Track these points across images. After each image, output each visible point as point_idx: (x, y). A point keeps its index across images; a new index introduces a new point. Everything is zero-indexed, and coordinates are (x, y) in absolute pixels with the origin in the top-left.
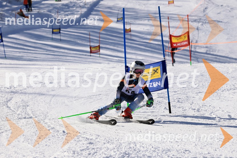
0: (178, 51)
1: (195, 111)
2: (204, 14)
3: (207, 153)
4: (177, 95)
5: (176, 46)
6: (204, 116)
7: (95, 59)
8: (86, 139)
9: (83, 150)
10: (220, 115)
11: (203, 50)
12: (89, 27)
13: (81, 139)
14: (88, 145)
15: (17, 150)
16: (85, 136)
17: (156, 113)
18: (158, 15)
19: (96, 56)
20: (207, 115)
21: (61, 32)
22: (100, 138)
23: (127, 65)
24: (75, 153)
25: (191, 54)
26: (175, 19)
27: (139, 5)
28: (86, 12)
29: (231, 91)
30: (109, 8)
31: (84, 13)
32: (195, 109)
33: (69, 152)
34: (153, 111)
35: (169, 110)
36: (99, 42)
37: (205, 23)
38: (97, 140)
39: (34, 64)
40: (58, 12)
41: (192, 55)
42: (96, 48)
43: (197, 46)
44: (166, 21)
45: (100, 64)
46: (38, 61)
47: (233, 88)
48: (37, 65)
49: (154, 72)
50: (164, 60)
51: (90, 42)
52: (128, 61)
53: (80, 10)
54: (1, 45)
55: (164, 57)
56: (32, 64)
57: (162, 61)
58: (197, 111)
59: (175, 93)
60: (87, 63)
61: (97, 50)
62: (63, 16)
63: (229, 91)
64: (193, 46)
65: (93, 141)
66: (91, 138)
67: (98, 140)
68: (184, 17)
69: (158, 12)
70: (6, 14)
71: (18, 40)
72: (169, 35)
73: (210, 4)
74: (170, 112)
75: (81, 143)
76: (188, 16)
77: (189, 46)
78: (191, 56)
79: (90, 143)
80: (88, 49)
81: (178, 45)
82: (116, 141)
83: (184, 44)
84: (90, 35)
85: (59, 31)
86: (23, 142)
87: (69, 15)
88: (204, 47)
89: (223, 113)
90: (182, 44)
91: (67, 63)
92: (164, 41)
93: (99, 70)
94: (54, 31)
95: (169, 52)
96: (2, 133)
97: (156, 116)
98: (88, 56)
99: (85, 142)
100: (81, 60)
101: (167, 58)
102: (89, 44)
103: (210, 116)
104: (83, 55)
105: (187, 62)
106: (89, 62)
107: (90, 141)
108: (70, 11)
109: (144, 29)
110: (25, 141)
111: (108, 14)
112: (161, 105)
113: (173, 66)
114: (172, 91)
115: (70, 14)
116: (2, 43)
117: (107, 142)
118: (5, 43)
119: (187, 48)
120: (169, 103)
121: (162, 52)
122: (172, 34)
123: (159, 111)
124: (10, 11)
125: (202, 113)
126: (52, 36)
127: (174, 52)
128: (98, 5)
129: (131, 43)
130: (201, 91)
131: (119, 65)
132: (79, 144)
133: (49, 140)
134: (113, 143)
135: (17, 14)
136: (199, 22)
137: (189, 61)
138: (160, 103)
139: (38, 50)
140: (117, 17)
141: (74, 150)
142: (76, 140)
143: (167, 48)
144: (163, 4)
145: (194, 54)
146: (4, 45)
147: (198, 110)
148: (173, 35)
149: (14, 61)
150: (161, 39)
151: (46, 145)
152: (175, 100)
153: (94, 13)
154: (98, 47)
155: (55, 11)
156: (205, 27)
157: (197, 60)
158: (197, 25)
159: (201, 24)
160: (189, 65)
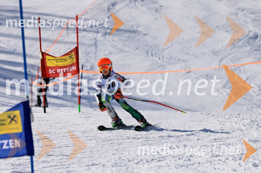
2: (108, 15)
4: (50, 169)
29: (152, 164)
37: (110, 34)
47: (157, 157)
50: (26, 100)
57: (24, 103)
59: (45, 165)
63: (150, 164)
69: (19, 9)
76: (77, 18)
77: (76, 76)
92: (27, 66)
105: (72, 107)
113: (45, 112)
114: (41, 160)
122: (46, 51)
130: (96, 163)
136: (98, 32)
137: (78, 106)
148: (47, 53)
156: (110, 41)
157: (90, 103)
158: (95, 35)
159: (102, 35)
160: (75, 111)
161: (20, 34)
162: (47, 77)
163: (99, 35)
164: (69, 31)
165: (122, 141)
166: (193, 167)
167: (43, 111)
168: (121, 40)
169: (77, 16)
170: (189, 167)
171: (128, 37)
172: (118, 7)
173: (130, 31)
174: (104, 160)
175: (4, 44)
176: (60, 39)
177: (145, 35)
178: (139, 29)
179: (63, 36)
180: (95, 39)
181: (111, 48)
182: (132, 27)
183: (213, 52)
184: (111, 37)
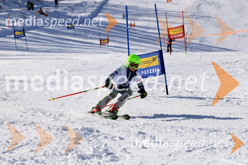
0: (175, 43)
1: (189, 93)
2: (197, 10)
5: (173, 37)
6: (197, 96)
7: (105, 50)
10: (210, 96)
11: (196, 42)
18: (155, 12)
19: (105, 48)
20: (199, 96)
21: (75, 27)
27: (142, 3)
28: (96, 9)
30: (115, 6)
31: (94, 11)
34: (153, 93)
35: (166, 92)
36: (108, 36)
37: (198, 18)
40: (72, 11)
41: (187, 46)
42: (105, 40)
44: (165, 17)
45: (109, 54)
49: (153, 60)
50: (161, 49)
51: (100, 35)
52: (131, 51)
53: (91, 9)
54: (23, 40)
55: (161, 47)
57: (160, 51)
58: (190, 92)
61: (106, 42)
62: (77, 14)
68: (180, 13)
70: (28, 13)
72: (167, 28)
73: (202, 1)
74: (167, 94)
76: (183, 12)
80: (99, 42)
81: (175, 36)
83: (180, 36)
84: (99, 30)
88: (197, 40)
89: (213, 94)
90: (178, 36)
93: (108, 59)
94: (69, 26)
97: (156, 97)
98: (99, 47)
101: (163, 48)
102: (98, 37)
103: (201, 97)
104: (94, 46)
105: (183, 52)
106: (99, 52)
109: (146, 24)
112: (160, 88)
113: (171, 54)
115: (83, 12)
116: (24, 38)
118: (27, 38)
119: (182, 39)
120: (166, 86)
121: (160, 43)
123: (158, 93)
125: (194, 94)
126: (67, 31)
127: (172, 43)
128: (107, 4)
129: (135, 36)
131: (124, 55)
135: (37, 12)
136: (193, 18)
137: (185, 51)
138: (159, 86)
139: (56, 43)
140: (123, 15)
144: (163, 2)
145: (189, 45)
146: (26, 40)
148: (170, 28)
150: (158, 32)
153: (103, 11)
154: (107, 39)
158: (192, 19)
159: (195, 19)
162: (171, 39)
163: (194, 19)
164: (180, 18)
165: (206, 66)
166: (238, 76)
167: (170, 54)
168: (203, 21)
170: (236, 76)
171: (207, 19)
172: (201, 6)
173: (207, 17)
175: (152, 25)
176: (176, 22)
177: (214, 18)
178: (211, 16)
179: (178, 20)
182: (208, 15)
183: (245, 24)
184: (199, 20)
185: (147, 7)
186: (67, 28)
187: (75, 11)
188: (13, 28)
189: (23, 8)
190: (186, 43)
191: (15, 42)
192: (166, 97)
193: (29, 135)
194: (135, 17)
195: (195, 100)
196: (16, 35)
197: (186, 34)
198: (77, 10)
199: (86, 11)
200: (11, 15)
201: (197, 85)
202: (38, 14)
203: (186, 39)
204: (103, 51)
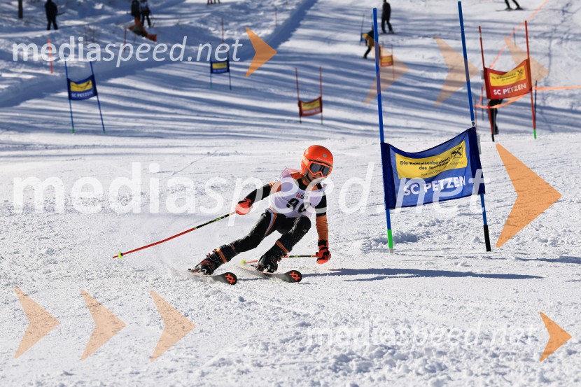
0: (503, 107)
1: (546, 246)
2: (562, 19)
3: (577, 342)
4: (504, 208)
5: (500, 94)
6: (569, 255)
7: (311, 129)
8: (294, 316)
9: (287, 340)
11: (563, 104)
12: (297, 55)
13: (281, 315)
14: (298, 329)
15: (134, 344)
16: (290, 308)
17: (457, 252)
19: (313, 124)
20: (575, 253)
21: (231, 68)
22: (326, 312)
23: (386, 141)
24: (269, 347)
25: (534, 112)
26: (496, 33)
28: (286, 21)
30: (341, 10)
31: (283, 24)
32: (546, 241)
33: (254, 346)
34: (450, 246)
35: (485, 245)
36: (319, 91)
38: (318, 318)
39: (170, 145)
40: (222, 24)
41: (537, 115)
42: (313, 104)
43: (548, 95)
44: (476, 39)
45: (324, 141)
46: (180, 139)
48: (178, 146)
50: (471, 127)
51: (298, 90)
52: (387, 132)
53: (274, 18)
54: (93, 103)
55: (473, 119)
56: (166, 145)
57: (469, 131)
58: (552, 244)
59: (499, 205)
60: (294, 140)
61: (315, 109)
62: (236, 33)
64: (539, 94)
65: (310, 319)
66: (305, 312)
67: (322, 316)
68: (517, 27)
69: (458, 17)
70: (103, 31)
71: (132, 91)
72: (482, 69)
74: (489, 249)
75: (282, 324)
76: (526, 24)
77: (529, 95)
78: (534, 118)
79: (304, 325)
80: (294, 108)
81: (505, 91)
82: (364, 317)
83: (519, 89)
84: (297, 75)
85: (226, 67)
86: (148, 325)
87: (248, 28)
88: (565, 97)
90: (514, 89)
91: (246, 141)
94: (215, 66)
95: (483, 110)
96: (100, 304)
97: (456, 258)
98: (296, 122)
99: (292, 323)
100: (280, 133)
101: (479, 123)
102: (295, 95)
104: (283, 121)
105: (526, 132)
106: (297, 136)
107: (302, 320)
108: (251, 21)
109: (423, 57)
110: (152, 324)
111: (339, 25)
112: (468, 232)
113: (493, 140)
114: (493, 199)
115: (254, 27)
116: (95, 98)
117: (343, 320)
118: (101, 99)
119: (526, 99)
120: (486, 227)
121: (469, 110)
122: (490, 66)
123: (462, 246)
124: (112, 25)
125: (562, 248)
126: (209, 78)
128: (316, 4)
129: (394, 91)
131: (367, 143)
132: (277, 328)
133: (209, 319)
134: (356, 323)
135: (128, 30)
136: (550, 38)
137: (531, 130)
138: (465, 228)
139: (179, 111)
140: (360, 32)
141: (266, 342)
142: (270, 317)
143: (477, 101)
145: (541, 113)
146: (99, 104)
147: (554, 243)
148: (491, 68)
149: (123, 138)
151: (201, 331)
152: (500, 221)
153: (307, 23)
154: (318, 101)
155: (216, 20)
156: (567, 50)
157: (549, 126)
158: (548, 42)
159: (558, 44)
160: (530, 138)
161: (461, 46)
163: (555, 42)
167: (491, 139)
169: (526, 22)
172: (574, 8)
174: (569, 196)
180: (549, 48)
181: (569, 58)
184: (569, 43)
185: (427, 11)
186: (209, 71)
187: (232, 24)
188: (64, 74)
189: (90, 19)
190: (534, 106)
191: (69, 110)
192: (484, 257)
193: (116, 363)
194: (393, 40)
195: (564, 264)
196: (74, 92)
197: (536, 85)
198: (236, 23)
199: (261, 24)
200: (56, 38)
201: (570, 223)
202: (132, 34)
203: (534, 97)
204: (309, 133)
